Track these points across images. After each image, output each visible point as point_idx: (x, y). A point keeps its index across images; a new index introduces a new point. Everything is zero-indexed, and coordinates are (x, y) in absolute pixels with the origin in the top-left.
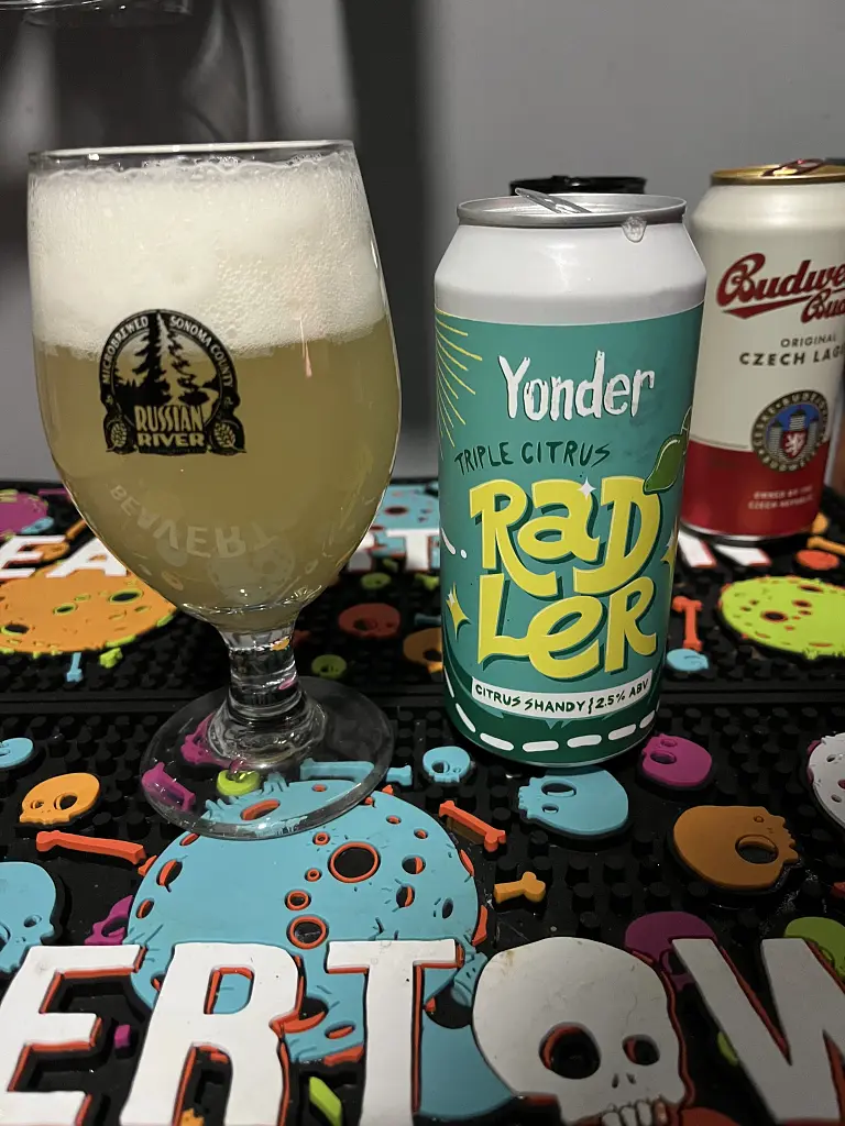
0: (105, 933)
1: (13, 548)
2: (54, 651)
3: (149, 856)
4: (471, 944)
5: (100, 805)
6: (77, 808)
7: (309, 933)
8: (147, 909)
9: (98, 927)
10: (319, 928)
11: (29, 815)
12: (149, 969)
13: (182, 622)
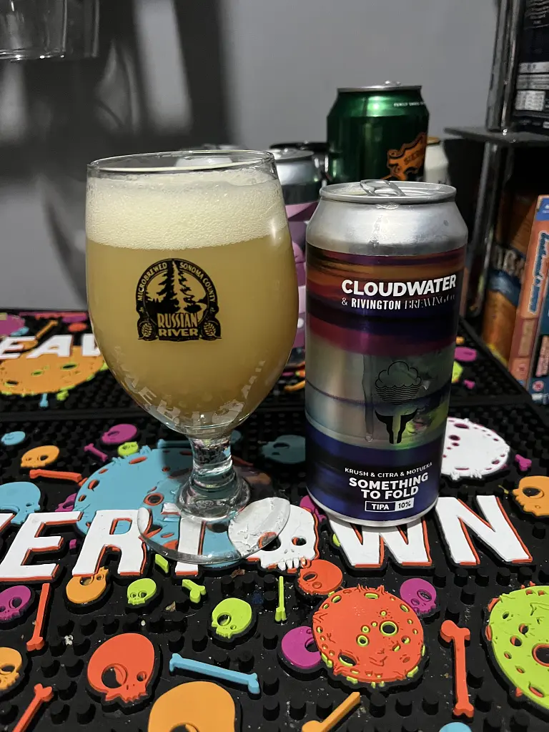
0: (64, 507)
1: (7, 343)
2: (33, 393)
3: (83, 479)
5: (59, 459)
6: (48, 461)
7: (155, 500)
8: (83, 498)
9: (61, 505)
11: (25, 463)
12: (84, 520)
13: (99, 378)
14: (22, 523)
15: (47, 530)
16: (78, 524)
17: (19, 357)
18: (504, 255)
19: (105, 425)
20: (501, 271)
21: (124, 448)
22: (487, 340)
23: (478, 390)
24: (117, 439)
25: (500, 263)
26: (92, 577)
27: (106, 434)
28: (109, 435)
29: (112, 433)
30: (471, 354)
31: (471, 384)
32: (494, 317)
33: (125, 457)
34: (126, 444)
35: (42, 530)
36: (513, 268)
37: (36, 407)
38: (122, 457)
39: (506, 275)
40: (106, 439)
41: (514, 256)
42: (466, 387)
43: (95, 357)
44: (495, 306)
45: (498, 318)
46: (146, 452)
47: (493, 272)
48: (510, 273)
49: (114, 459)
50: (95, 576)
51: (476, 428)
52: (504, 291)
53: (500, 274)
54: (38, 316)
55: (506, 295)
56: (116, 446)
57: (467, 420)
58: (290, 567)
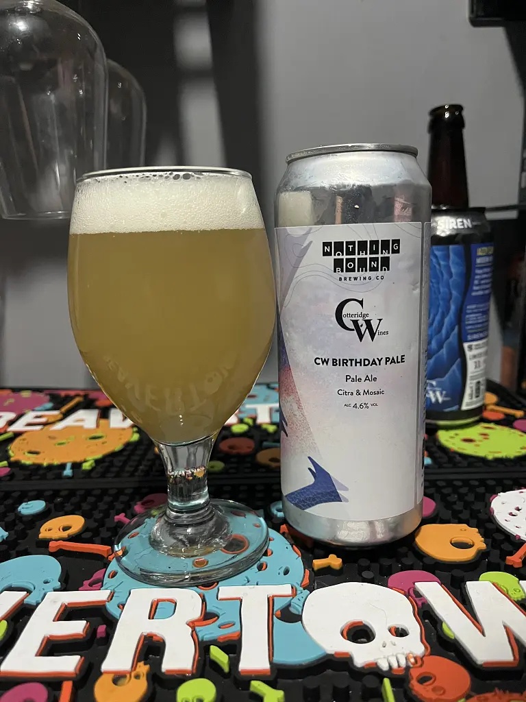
0: (91, 585)
1: (30, 417)
2: (56, 462)
4: (301, 586)
5: (86, 529)
6: (71, 531)
8: (114, 575)
9: (86, 583)
11: (44, 534)
12: (115, 601)
13: (129, 449)
14: (38, 604)
15: (68, 613)
16: (108, 605)
17: (42, 429)
26: (128, 676)
27: (138, 504)
28: (142, 504)
29: (146, 502)
35: (62, 613)
37: (59, 476)
40: (139, 508)
43: (125, 429)
50: (133, 674)
54: (63, 394)
58: (395, 665)
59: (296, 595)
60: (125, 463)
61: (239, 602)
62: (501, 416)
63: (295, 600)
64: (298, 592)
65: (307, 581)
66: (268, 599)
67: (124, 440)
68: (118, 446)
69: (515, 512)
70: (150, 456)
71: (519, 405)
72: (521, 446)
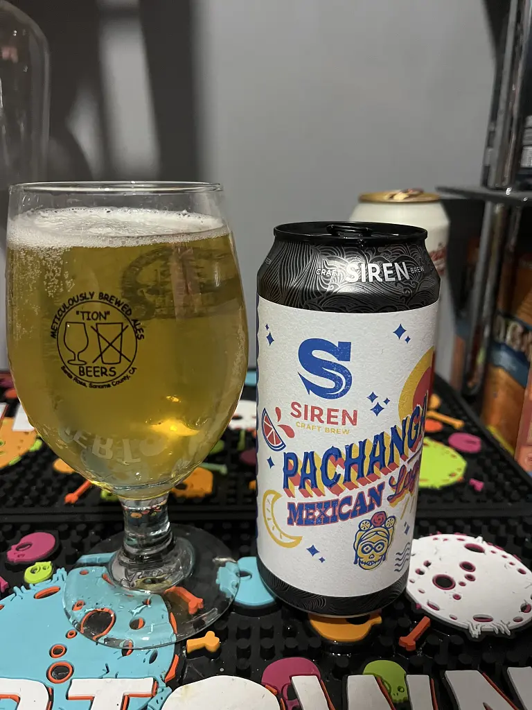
4: (164, 681)
7: (61, 673)
10: (68, 669)
13: (27, 461)
18: (507, 326)
19: (15, 532)
20: (504, 344)
21: (33, 572)
22: (487, 421)
23: (488, 493)
24: (27, 555)
25: (502, 335)
27: (14, 547)
28: (17, 549)
29: (23, 546)
30: (474, 443)
31: (479, 485)
32: (496, 396)
33: (31, 586)
34: (37, 564)
36: (518, 342)
38: (27, 587)
39: (509, 349)
40: (13, 555)
41: (520, 329)
42: (473, 487)
43: (26, 433)
44: (495, 383)
45: (500, 398)
46: (61, 579)
47: (494, 345)
48: (515, 348)
49: (16, 588)
51: (493, 552)
52: (507, 368)
53: (503, 348)
55: (510, 372)
56: (22, 567)
57: (480, 538)
59: (156, 693)
60: (16, 483)
61: (89, 701)
62: (438, 427)
63: (152, 703)
64: (159, 690)
65: (172, 674)
66: (124, 697)
67: (23, 451)
68: (13, 459)
69: (423, 568)
70: (47, 474)
71: (460, 412)
72: (450, 472)
